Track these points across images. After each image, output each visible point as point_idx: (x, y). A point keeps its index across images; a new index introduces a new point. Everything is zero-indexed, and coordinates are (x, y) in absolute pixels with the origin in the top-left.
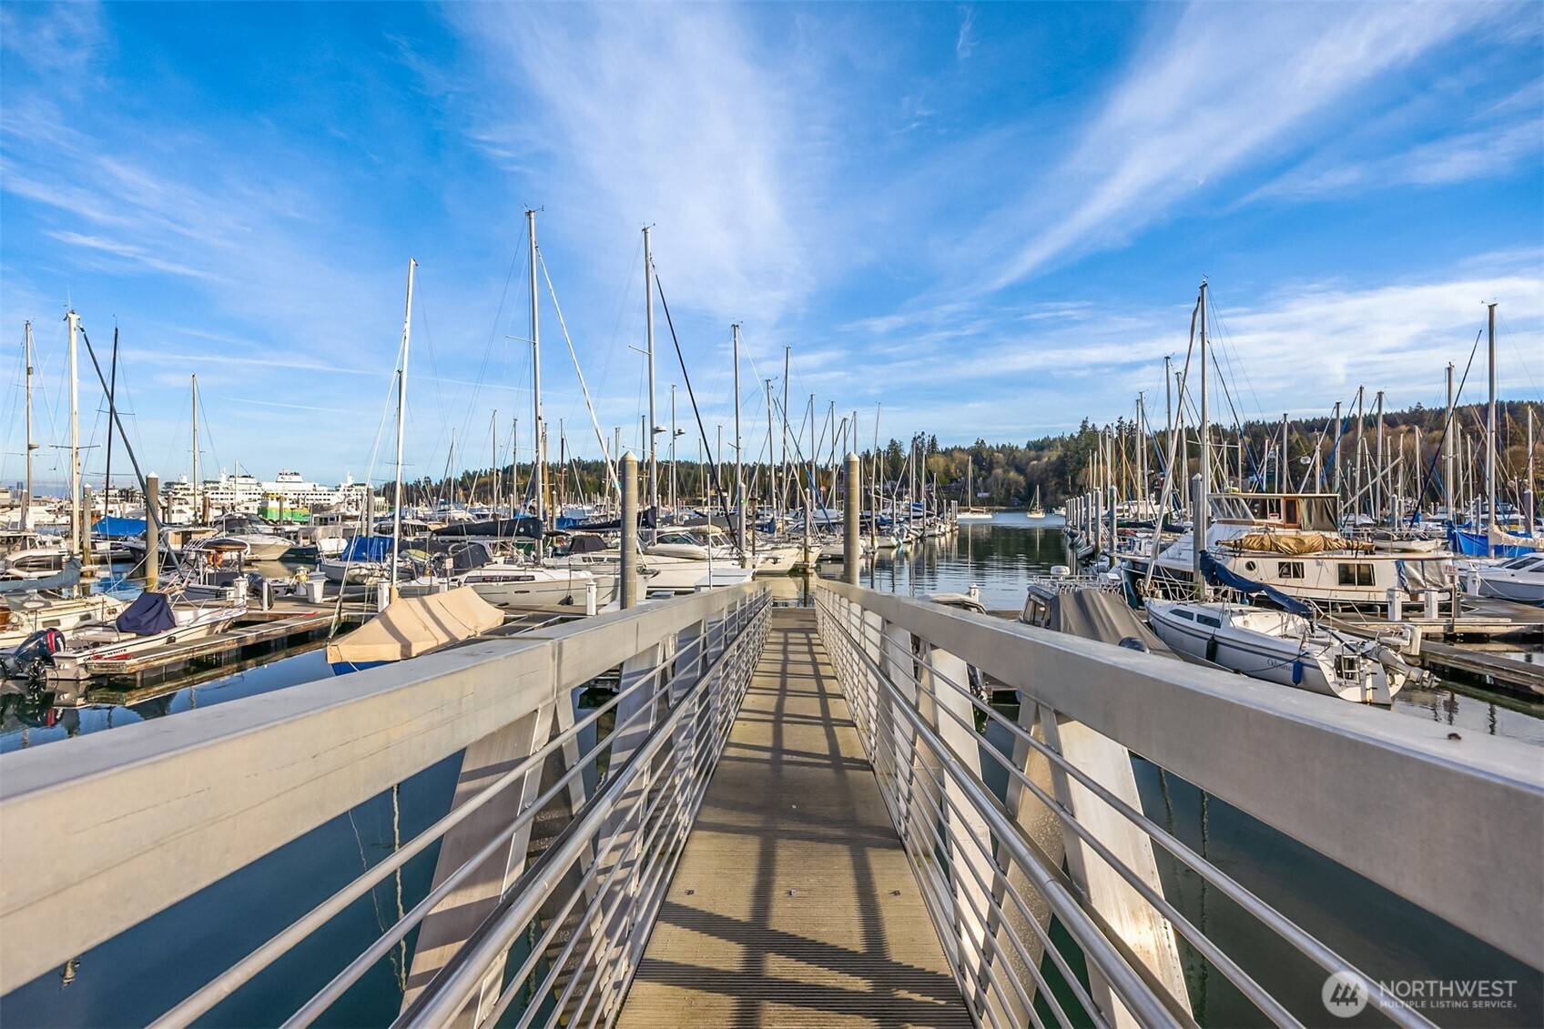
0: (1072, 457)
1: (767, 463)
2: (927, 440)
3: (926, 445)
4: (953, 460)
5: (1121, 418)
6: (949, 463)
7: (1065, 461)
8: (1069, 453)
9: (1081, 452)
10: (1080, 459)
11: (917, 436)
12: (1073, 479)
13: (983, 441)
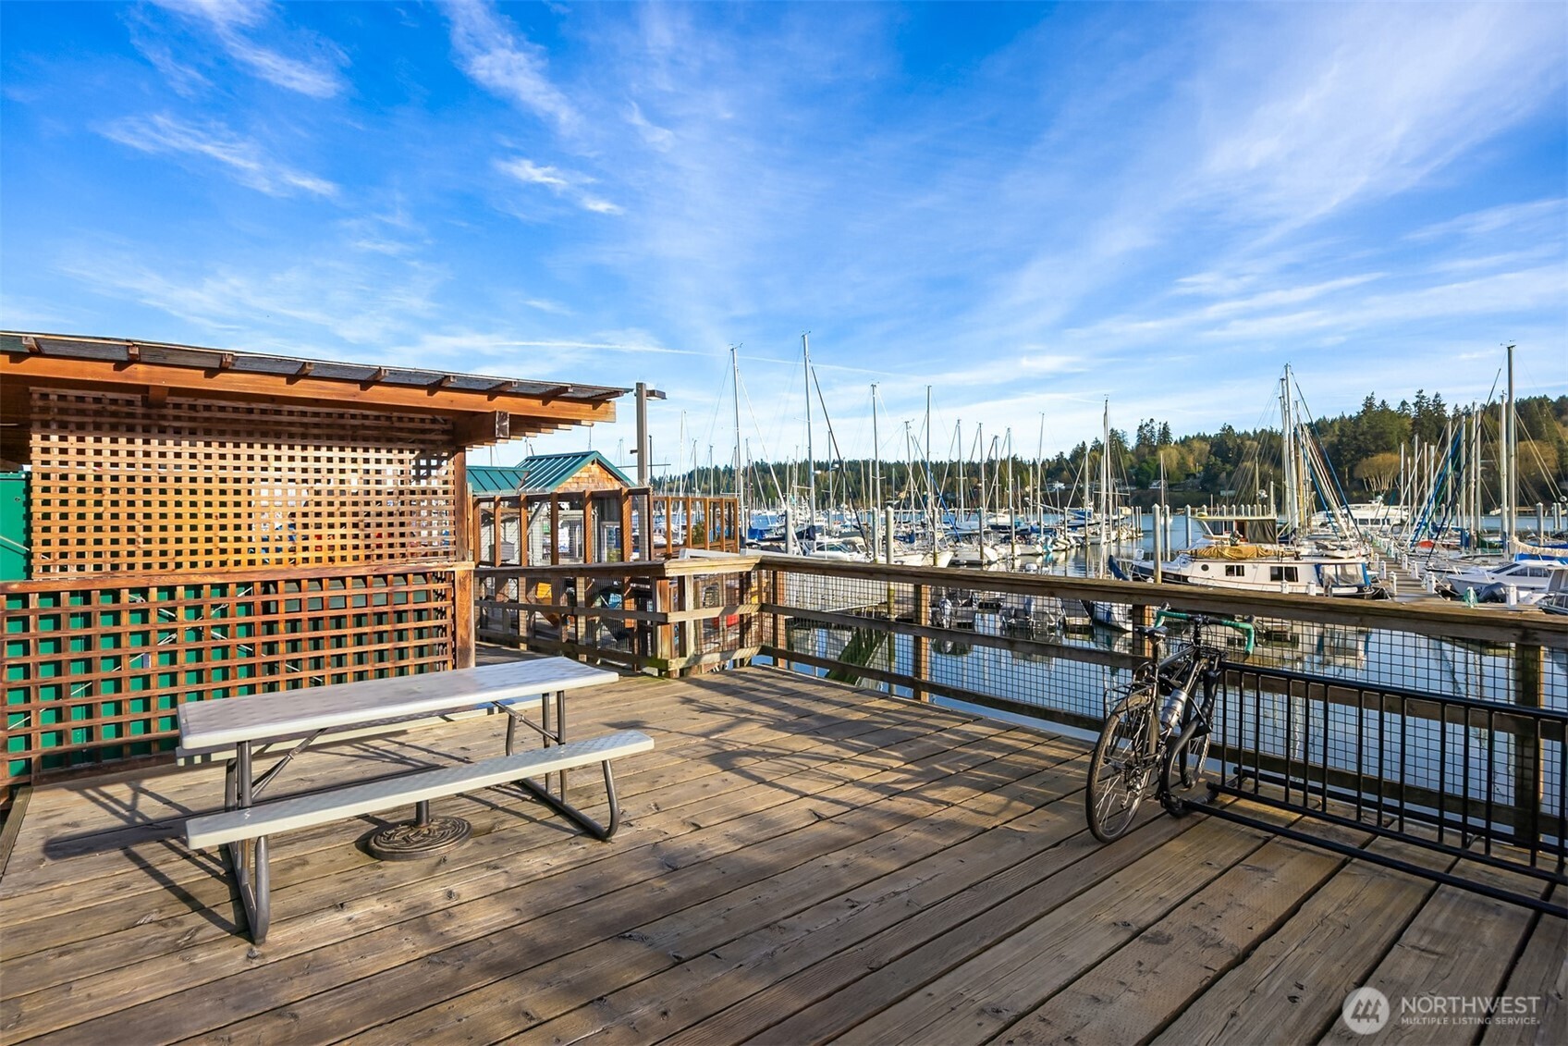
0: (1348, 445)
1: (976, 460)
2: (1157, 428)
3: (1157, 434)
4: (1191, 451)
5: (1421, 392)
6: (1186, 455)
7: (1338, 450)
8: (1344, 439)
9: (1361, 438)
10: (1360, 447)
11: (1144, 424)
12: (1351, 471)
13: (1230, 427)
